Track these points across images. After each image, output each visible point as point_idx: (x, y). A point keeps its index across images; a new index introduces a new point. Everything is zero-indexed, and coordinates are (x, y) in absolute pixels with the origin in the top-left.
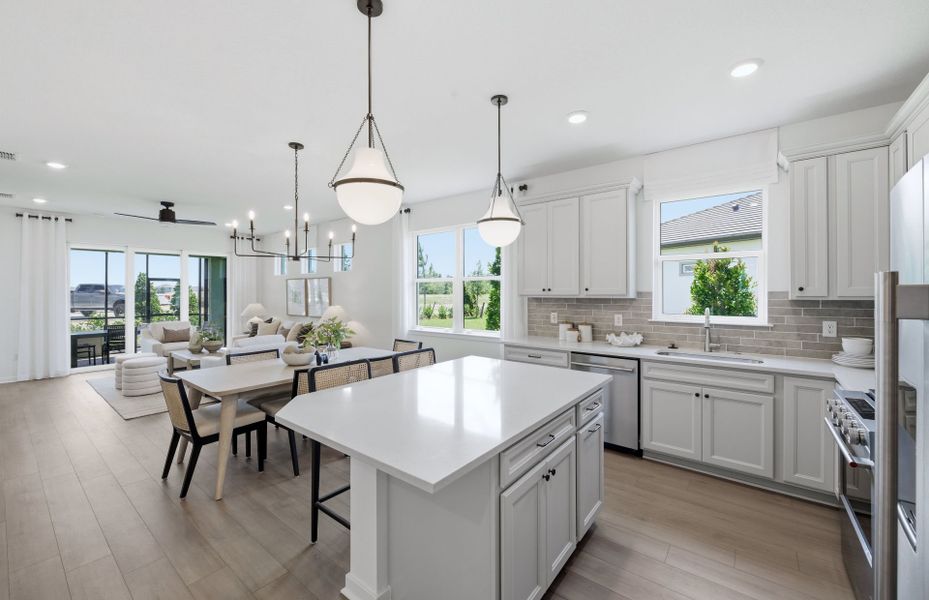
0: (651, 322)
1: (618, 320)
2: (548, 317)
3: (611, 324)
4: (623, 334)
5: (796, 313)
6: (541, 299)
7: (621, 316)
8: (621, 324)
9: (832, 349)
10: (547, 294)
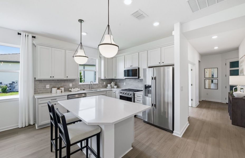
0: (79, 85)
1: (71, 85)
2: (45, 87)
3: (69, 86)
4: (72, 88)
5: (101, 81)
6: (42, 80)
7: (71, 84)
8: (71, 86)
9: (106, 86)
10: (51, 79)
